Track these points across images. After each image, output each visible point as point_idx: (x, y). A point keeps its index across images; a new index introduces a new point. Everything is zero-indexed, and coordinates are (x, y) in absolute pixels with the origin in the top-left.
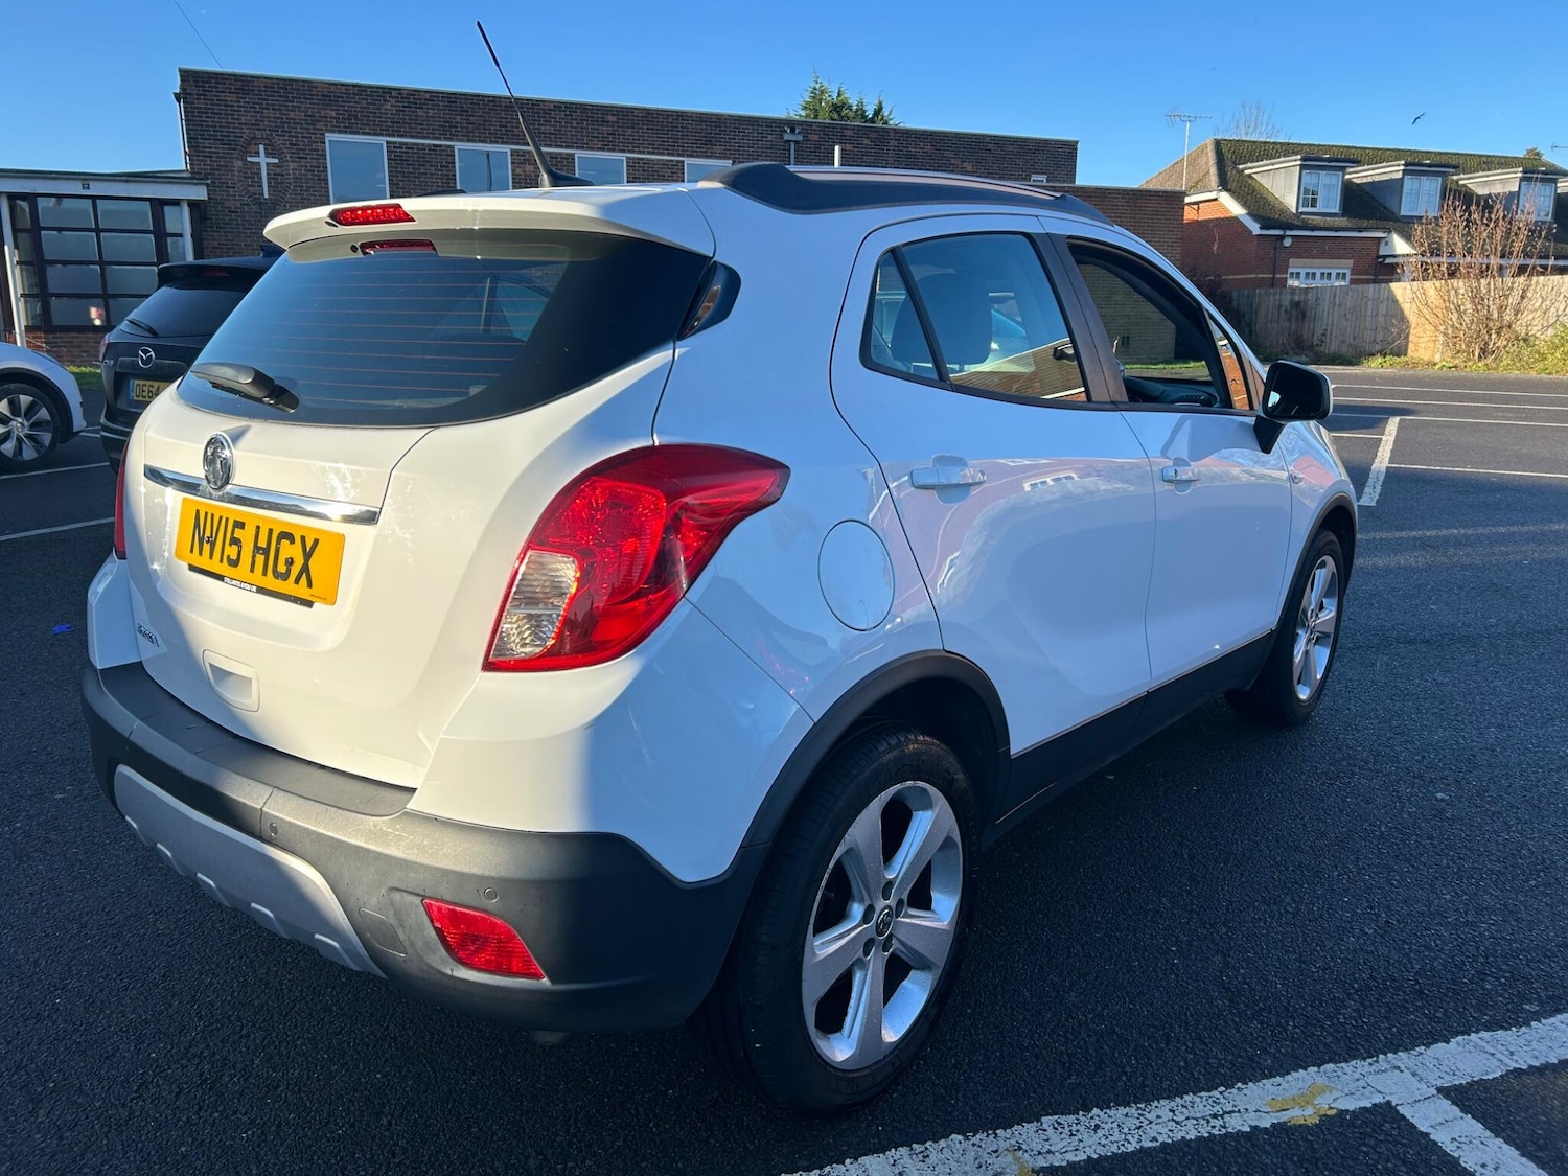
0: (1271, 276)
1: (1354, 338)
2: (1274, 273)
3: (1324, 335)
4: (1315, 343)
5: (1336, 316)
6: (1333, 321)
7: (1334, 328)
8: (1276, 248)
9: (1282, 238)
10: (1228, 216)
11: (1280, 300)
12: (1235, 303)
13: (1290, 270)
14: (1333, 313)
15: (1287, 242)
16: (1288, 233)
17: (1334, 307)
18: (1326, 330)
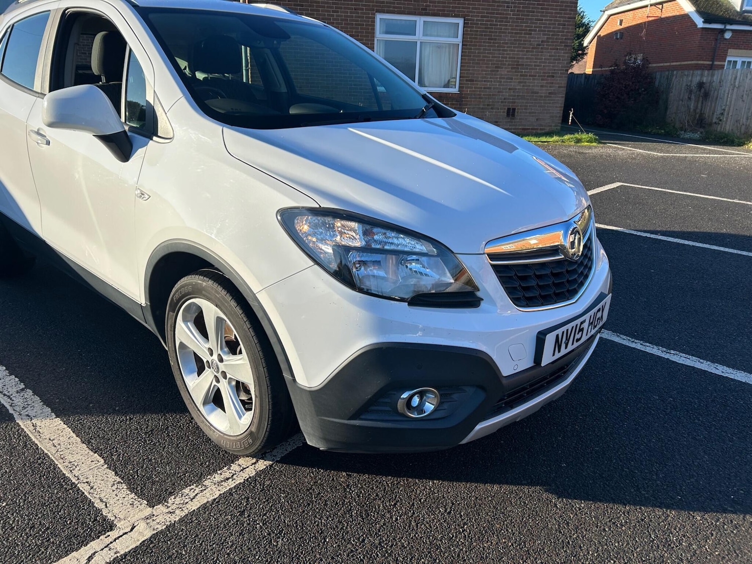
0: (711, 63)
1: (747, 119)
2: (713, 60)
3: (722, 114)
4: (714, 121)
5: (734, 97)
6: (731, 102)
7: (731, 109)
8: (716, 40)
9: (722, 31)
10: (682, 13)
11: (691, 81)
12: (657, 83)
13: (728, 59)
14: (732, 94)
15: (728, 35)
16: (728, 27)
17: (733, 90)
18: (724, 110)
